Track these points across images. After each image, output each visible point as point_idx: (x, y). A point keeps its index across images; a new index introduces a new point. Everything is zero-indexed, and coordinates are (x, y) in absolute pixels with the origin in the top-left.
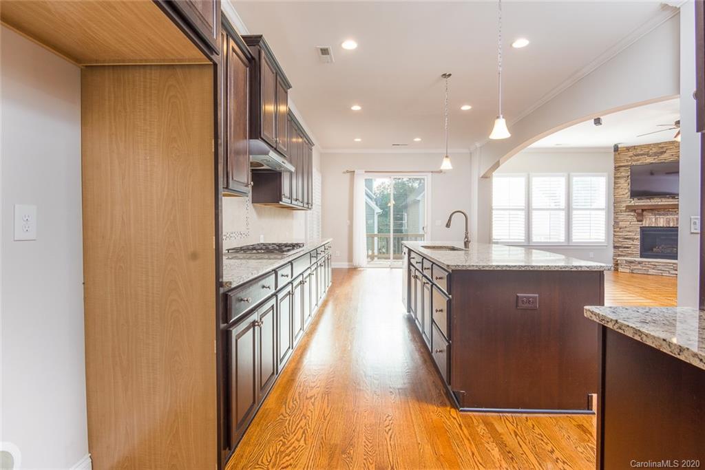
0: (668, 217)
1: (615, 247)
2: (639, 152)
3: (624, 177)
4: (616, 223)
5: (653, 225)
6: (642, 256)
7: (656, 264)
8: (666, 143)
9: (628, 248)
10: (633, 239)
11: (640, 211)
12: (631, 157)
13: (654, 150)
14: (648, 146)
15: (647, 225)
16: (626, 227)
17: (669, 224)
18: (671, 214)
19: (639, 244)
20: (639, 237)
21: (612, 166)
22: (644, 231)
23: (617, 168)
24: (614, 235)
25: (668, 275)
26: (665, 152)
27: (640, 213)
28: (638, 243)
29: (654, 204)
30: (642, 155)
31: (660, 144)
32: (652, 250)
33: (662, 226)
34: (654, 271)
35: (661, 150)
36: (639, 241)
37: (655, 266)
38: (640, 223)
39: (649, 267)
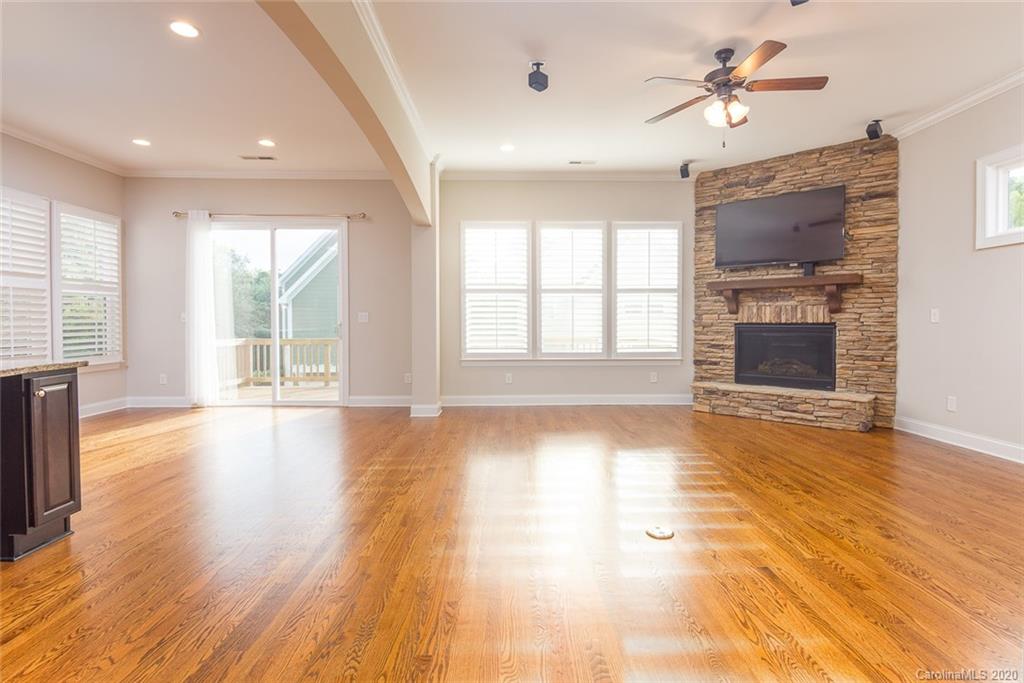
0: (778, 304)
1: (697, 363)
2: (733, 179)
3: (708, 229)
4: (699, 316)
5: (754, 321)
6: (739, 380)
7: (751, 396)
8: (775, 160)
9: (715, 363)
10: (722, 347)
11: (730, 293)
12: (720, 189)
13: (757, 174)
14: (746, 167)
15: (745, 321)
16: (712, 325)
17: (780, 317)
18: (783, 299)
19: (733, 356)
20: (733, 343)
21: (690, 207)
22: (741, 331)
23: (700, 212)
24: (696, 340)
25: (770, 418)
26: (774, 177)
27: (735, 297)
28: (730, 354)
29: (756, 278)
30: (737, 184)
31: (766, 161)
32: (756, 367)
33: (768, 321)
34: (747, 409)
35: (767, 174)
36: (733, 351)
37: (748, 401)
38: (734, 316)
39: (739, 402)
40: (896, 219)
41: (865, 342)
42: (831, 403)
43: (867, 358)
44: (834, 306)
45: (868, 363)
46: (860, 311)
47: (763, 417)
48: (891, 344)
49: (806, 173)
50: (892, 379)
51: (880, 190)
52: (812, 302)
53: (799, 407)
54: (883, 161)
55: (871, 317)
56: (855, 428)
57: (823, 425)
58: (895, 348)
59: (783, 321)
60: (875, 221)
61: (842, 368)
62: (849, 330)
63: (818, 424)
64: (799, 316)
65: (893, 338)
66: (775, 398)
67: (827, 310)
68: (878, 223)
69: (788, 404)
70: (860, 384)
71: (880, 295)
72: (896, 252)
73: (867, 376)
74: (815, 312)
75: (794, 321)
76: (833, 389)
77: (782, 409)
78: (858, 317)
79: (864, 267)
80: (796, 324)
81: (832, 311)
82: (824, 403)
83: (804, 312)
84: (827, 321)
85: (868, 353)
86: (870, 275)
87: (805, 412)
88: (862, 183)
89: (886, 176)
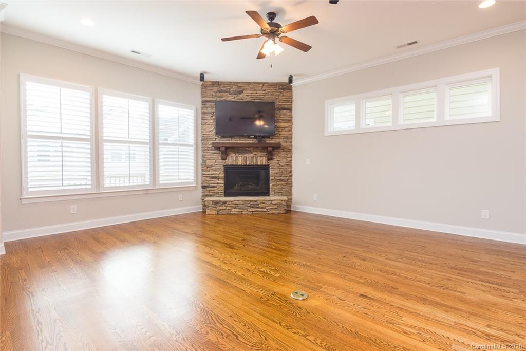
0: (245, 155)
1: (204, 187)
2: (222, 88)
3: (209, 113)
4: (204, 161)
5: (234, 164)
6: (226, 195)
7: (238, 203)
8: (243, 83)
9: (214, 187)
10: (218, 178)
11: (224, 149)
12: (216, 92)
13: (234, 89)
14: (229, 84)
15: (229, 164)
16: (212, 166)
17: (246, 162)
18: (247, 153)
19: (223, 182)
20: (223, 175)
21: (199, 99)
22: (228, 170)
23: (204, 103)
24: (203, 174)
25: (246, 213)
26: (242, 92)
27: (225, 151)
28: (222, 181)
29: (234, 142)
30: (225, 91)
31: (239, 83)
32: (233, 188)
33: (240, 164)
34: (235, 210)
35: (240, 89)
36: (223, 180)
37: (236, 205)
38: (224, 161)
39: (232, 206)
40: (292, 120)
41: (281, 173)
42: (273, 202)
43: (282, 181)
44: (270, 157)
45: (283, 183)
46: (279, 160)
47: (243, 213)
48: (290, 174)
49: (257, 93)
50: (291, 189)
51: (286, 107)
52: (260, 155)
53: (260, 205)
54: (287, 94)
55: (283, 163)
56: (282, 212)
57: (270, 213)
58: (291, 176)
59: (248, 164)
60: (285, 120)
61: (273, 185)
62: (275, 168)
63: (268, 213)
64: (255, 161)
65: (291, 172)
66: (249, 202)
67: (266, 158)
68: (286, 121)
69: (255, 205)
70: (279, 193)
71: (286, 153)
72: (292, 134)
73: (282, 189)
74: (262, 160)
75: (252, 164)
76: (269, 196)
77: (252, 207)
78: (277, 162)
79: (281, 140)
80: (253, 165)
81: (269, 160)
82: (270, 202)
83: (257, 159)
84: (266, 164)
85: (282, 178)
86: (283, 144)
87: (262, 208)
88: (279, 102)
89: (288, 101)
